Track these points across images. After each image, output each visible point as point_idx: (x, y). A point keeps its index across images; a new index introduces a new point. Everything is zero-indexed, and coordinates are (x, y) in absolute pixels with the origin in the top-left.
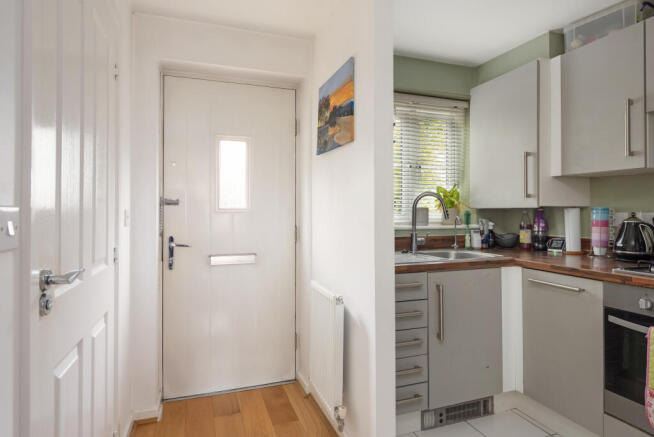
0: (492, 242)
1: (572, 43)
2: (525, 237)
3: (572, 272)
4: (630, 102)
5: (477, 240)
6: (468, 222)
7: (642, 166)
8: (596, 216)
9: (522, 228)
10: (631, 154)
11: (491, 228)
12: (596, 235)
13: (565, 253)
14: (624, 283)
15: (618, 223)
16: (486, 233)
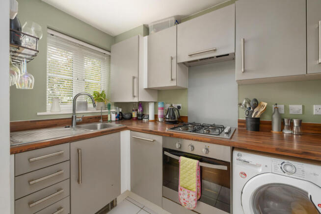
0: (121, 118)
1: (152, 32)
2: (134, 115)
3: (151, 132)
4: (172, 58)
5: (114, 117)
6: (109, 108)
7: (175, 85)
8: (160, 105)
9: (133, 111)
10: (172, 80)
11: (120, 111)
12: (159, 113)
13: (149, 121)
14: (170, 136)
15: (167, 108)
16: (118, 113)
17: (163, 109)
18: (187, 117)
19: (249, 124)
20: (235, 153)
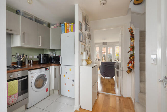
20: (29, 71)
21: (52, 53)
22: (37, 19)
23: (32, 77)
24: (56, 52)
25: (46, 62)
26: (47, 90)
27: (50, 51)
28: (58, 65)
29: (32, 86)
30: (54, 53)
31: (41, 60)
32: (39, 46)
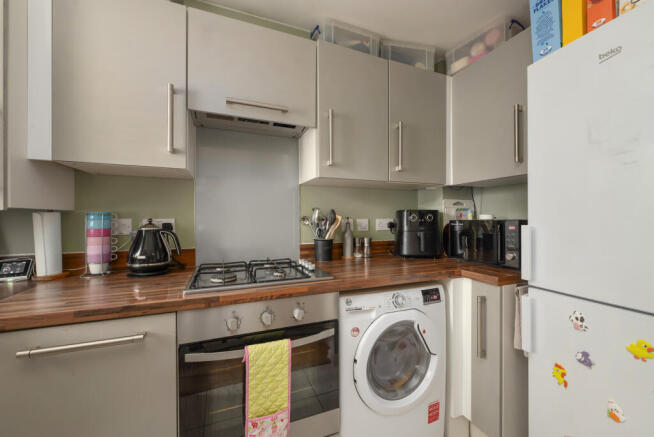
8: (94, 223)
10: (174, 151)
12: (94, 249)
14: (209, 306)
17: (107, 233)
18: (193, 251)
19: (320, 251)
20: (343, 300)
21: (455, 204)
22: (385, 44)
23: (358, 330)
24: (477, 198)
25: (428, 254)
26: (433, 415)
27: (444, 198)
28: (501, 283)
29: (355, 381)
30: (466, 204)
31: (405, 240)
32: (394, 173)
